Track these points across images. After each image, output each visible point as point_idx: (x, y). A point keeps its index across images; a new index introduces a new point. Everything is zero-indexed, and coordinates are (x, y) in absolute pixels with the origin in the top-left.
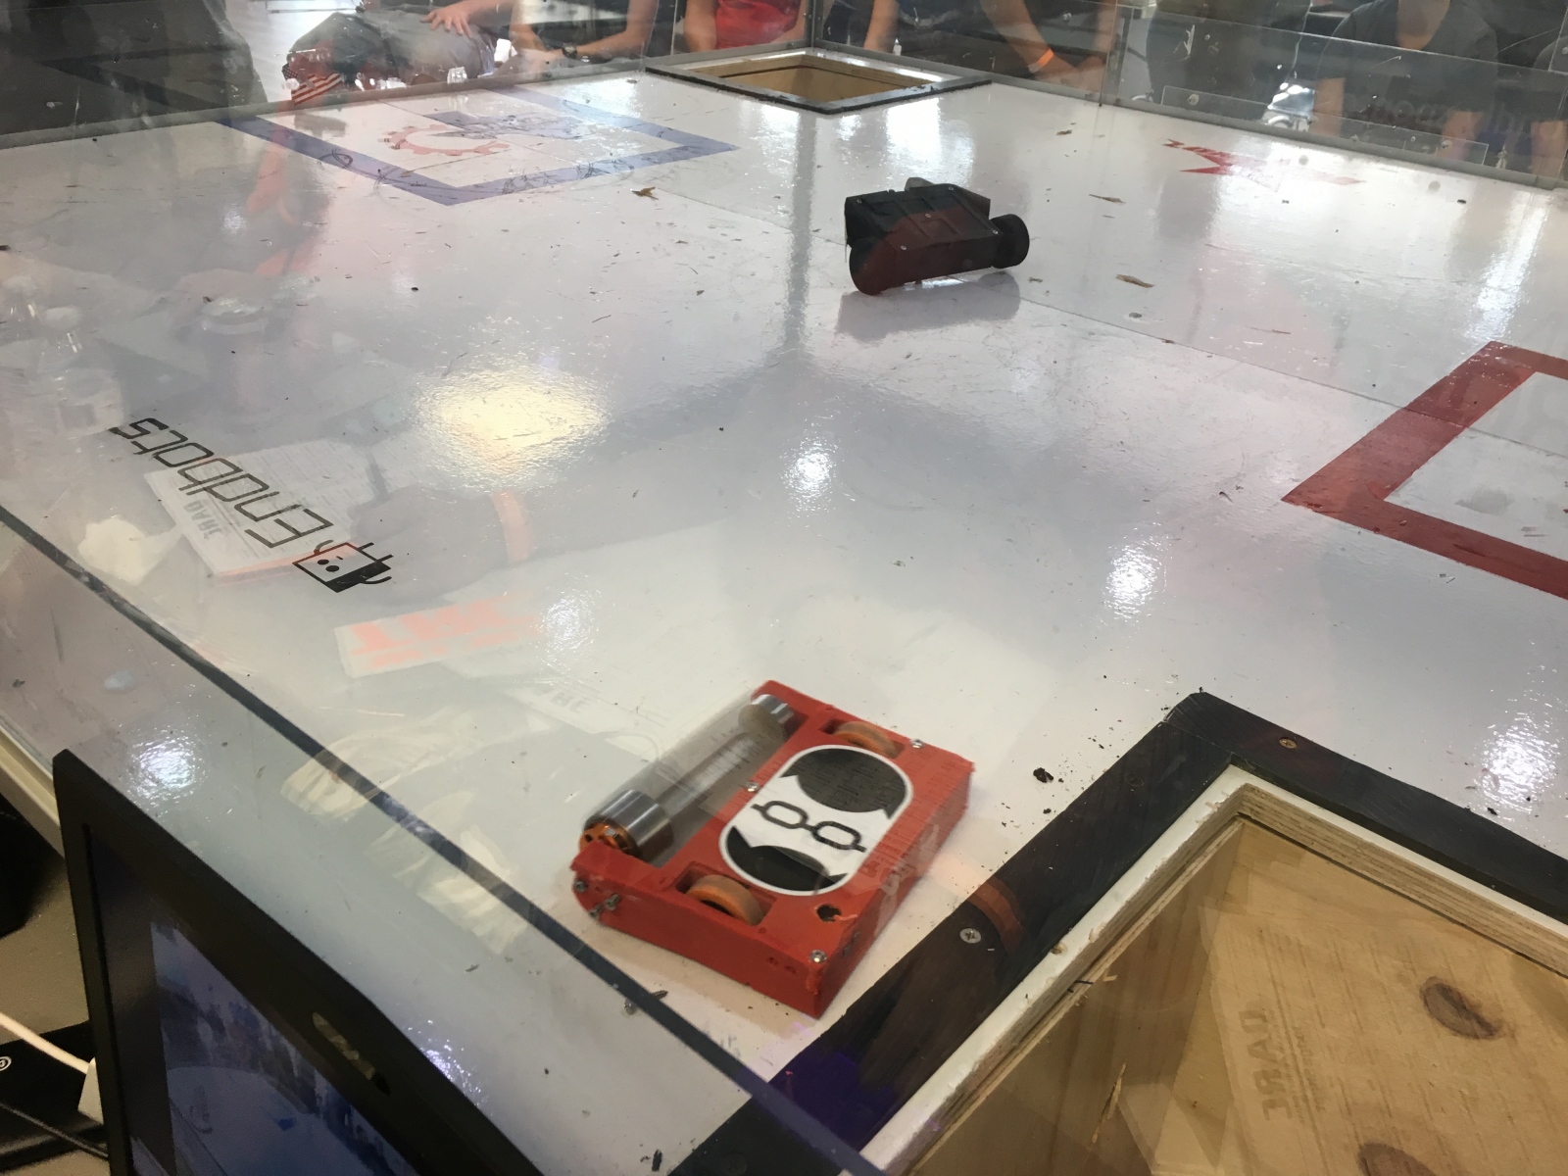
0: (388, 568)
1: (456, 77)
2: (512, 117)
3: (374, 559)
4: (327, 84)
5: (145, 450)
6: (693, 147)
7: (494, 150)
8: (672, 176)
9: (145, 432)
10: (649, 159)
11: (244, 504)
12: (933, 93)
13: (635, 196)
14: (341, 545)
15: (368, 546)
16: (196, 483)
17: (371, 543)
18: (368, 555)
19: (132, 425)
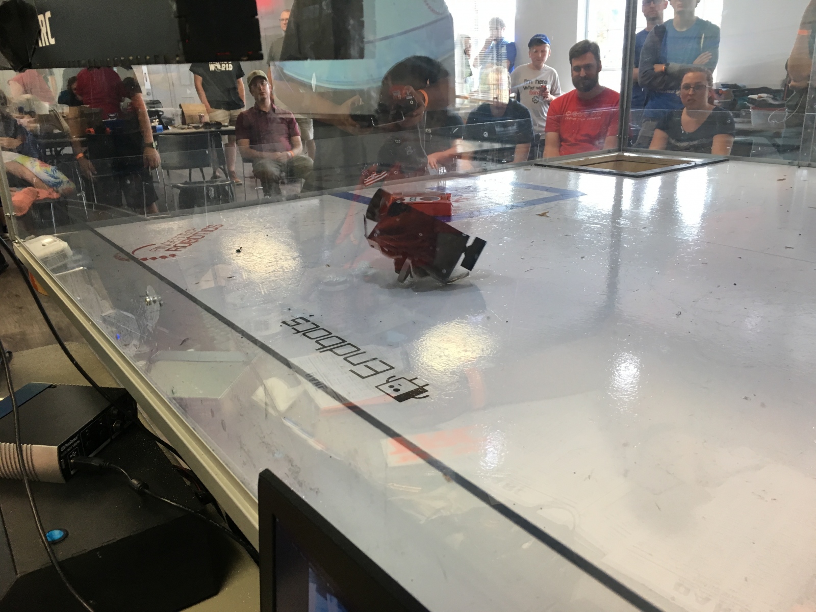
0: (427, 391)
1: (441, 172)
3: (418, 386)
4: (380, 177)
5: (298, 332)
6: (565, 195)
7: (461, 200)
8: (556, 207)
9: (298, 324)
10: (543, 200)
11: (348, 357)
12: (696, 166)
13: (538, 216)
14: (400, 378)
15: (414, 379)
16: (324, 347)
17: (417, 378)
18: (415, 384)
19: (292, 320)
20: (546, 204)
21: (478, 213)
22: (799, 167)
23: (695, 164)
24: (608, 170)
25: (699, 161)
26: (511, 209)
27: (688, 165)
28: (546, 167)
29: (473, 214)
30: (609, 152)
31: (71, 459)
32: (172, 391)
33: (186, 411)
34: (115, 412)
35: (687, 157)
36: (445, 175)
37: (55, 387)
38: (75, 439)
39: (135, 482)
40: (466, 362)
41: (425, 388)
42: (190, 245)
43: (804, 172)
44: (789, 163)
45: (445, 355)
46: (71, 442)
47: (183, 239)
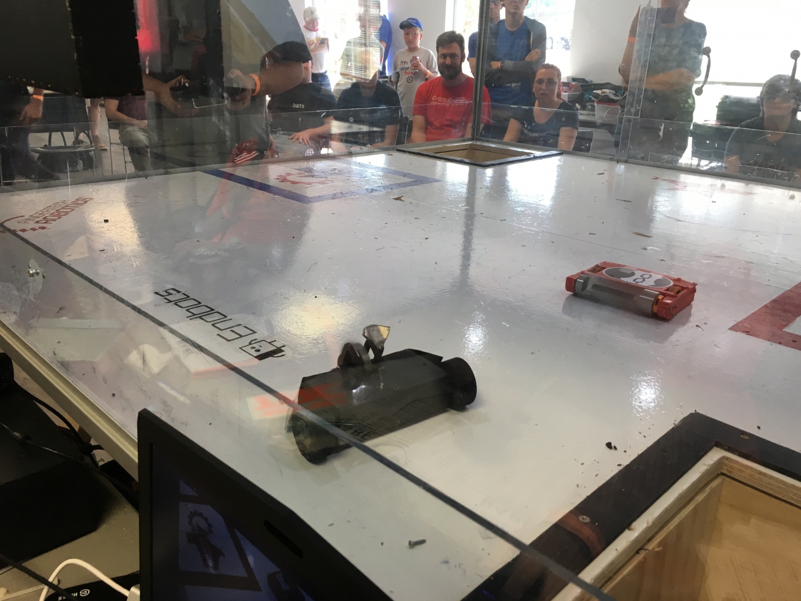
0: (284, 351)
1: (309, 153)
2: (335, 169)
3: (276, 347)
4: (251, 156)
5: (170, 301)
6: (419, 181)
7: (327, 182)
8: (411, 192)
9: (170, 294)
10: (400, 185)
11: (215, 324)
12: (535, 158)
13: (394, 200)
14: (261, 341)
15: (274, 341)
16: (194, 315)
17: (275, 341)
18: (274, 345)
19: (164, 291)
22: (618, 162)
25: (538, 154)
27: (528, 157)
28: (407, 153)
35: (528, 149)
39: (17, 434)
42: (60, 218)
43: (621, 168)
44: (610, 158)
47: (52, 212)
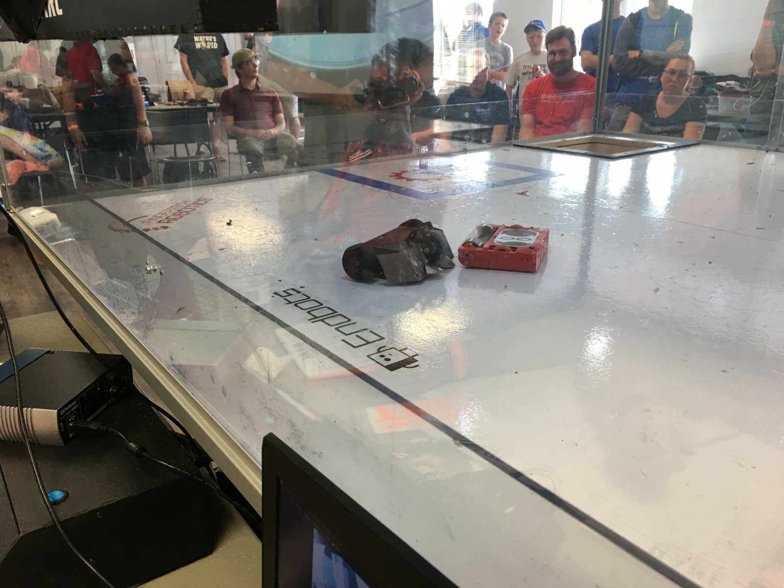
0: (417, 361)
1: (423, 151)
2: (451, 166)
3: (409, 356)
4: (365, 154)
5: (290, 303)
6: (543, 175)
8: (536, 186)
9: (290, 295)
10: (522, 180)
11: (340, 327)
12: (669, 149)
13: (518, 195)
14: (391, 348)
15: (405, 349)
16: (316, 317)
17: (406, 348)
18: (405, 354)
19: (284, 291)
20: (526, 183)
21: (460, 191)
22: (767, 151)
23: (668, 147)
24: (584, 152)
25: (670, 144)
26: (492, 187)
27: (661, 148)
28: (525, 148)
29: (455, 192)
30: (585, 134)
31: (70, 422)
32: (171, 358)
33: (184, 377)
34: (112, 378)
35: (659, 141)
36: (427, 153)
37: (53, 353)
38: (73, 404)
39: (132, 445)
40: (454, 334)
41: (415, 358)
42: (181, 217)
43: (771, 157)
44: (758, 147)
45: (433, 327)
46: (70, 406)
47: (174, 211)
